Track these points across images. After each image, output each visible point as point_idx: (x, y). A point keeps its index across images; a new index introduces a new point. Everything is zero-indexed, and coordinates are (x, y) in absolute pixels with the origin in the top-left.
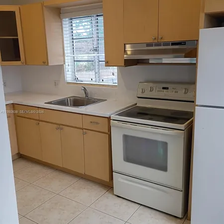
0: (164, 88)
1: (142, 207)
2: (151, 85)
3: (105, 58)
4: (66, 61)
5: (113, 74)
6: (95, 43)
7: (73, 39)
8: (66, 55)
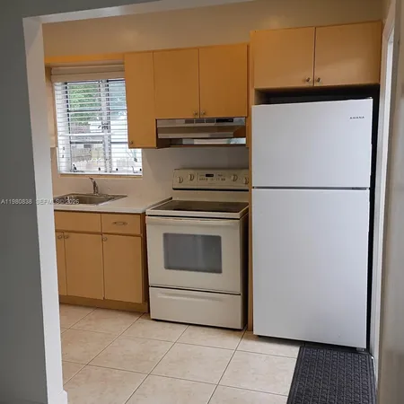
0: (207, 175)
1: (190, 327)
2: (192, 172)
3: (129, 139)
4: (60, 142)
5: (136, 160)
6: (105, 118)
7: (68, 111)
8: (60, 133)
